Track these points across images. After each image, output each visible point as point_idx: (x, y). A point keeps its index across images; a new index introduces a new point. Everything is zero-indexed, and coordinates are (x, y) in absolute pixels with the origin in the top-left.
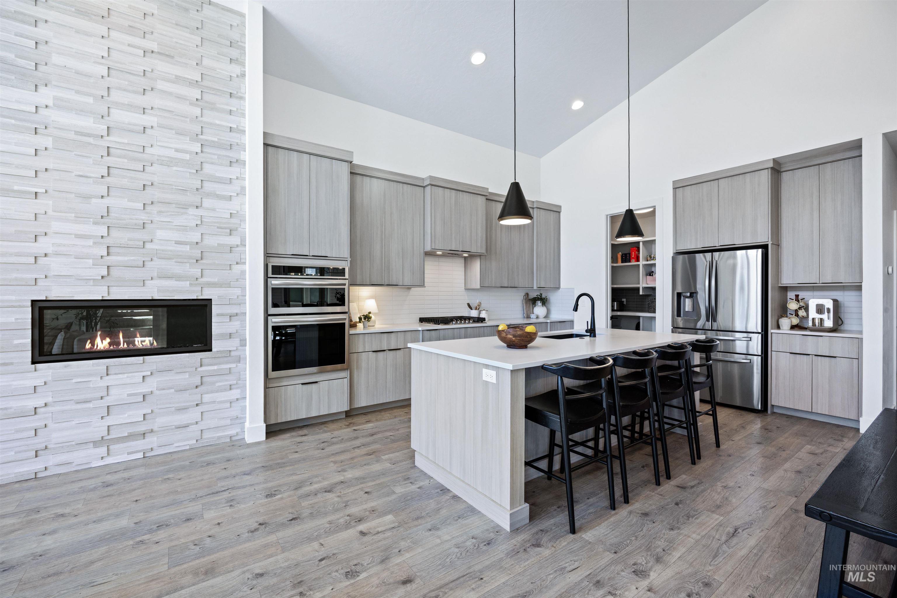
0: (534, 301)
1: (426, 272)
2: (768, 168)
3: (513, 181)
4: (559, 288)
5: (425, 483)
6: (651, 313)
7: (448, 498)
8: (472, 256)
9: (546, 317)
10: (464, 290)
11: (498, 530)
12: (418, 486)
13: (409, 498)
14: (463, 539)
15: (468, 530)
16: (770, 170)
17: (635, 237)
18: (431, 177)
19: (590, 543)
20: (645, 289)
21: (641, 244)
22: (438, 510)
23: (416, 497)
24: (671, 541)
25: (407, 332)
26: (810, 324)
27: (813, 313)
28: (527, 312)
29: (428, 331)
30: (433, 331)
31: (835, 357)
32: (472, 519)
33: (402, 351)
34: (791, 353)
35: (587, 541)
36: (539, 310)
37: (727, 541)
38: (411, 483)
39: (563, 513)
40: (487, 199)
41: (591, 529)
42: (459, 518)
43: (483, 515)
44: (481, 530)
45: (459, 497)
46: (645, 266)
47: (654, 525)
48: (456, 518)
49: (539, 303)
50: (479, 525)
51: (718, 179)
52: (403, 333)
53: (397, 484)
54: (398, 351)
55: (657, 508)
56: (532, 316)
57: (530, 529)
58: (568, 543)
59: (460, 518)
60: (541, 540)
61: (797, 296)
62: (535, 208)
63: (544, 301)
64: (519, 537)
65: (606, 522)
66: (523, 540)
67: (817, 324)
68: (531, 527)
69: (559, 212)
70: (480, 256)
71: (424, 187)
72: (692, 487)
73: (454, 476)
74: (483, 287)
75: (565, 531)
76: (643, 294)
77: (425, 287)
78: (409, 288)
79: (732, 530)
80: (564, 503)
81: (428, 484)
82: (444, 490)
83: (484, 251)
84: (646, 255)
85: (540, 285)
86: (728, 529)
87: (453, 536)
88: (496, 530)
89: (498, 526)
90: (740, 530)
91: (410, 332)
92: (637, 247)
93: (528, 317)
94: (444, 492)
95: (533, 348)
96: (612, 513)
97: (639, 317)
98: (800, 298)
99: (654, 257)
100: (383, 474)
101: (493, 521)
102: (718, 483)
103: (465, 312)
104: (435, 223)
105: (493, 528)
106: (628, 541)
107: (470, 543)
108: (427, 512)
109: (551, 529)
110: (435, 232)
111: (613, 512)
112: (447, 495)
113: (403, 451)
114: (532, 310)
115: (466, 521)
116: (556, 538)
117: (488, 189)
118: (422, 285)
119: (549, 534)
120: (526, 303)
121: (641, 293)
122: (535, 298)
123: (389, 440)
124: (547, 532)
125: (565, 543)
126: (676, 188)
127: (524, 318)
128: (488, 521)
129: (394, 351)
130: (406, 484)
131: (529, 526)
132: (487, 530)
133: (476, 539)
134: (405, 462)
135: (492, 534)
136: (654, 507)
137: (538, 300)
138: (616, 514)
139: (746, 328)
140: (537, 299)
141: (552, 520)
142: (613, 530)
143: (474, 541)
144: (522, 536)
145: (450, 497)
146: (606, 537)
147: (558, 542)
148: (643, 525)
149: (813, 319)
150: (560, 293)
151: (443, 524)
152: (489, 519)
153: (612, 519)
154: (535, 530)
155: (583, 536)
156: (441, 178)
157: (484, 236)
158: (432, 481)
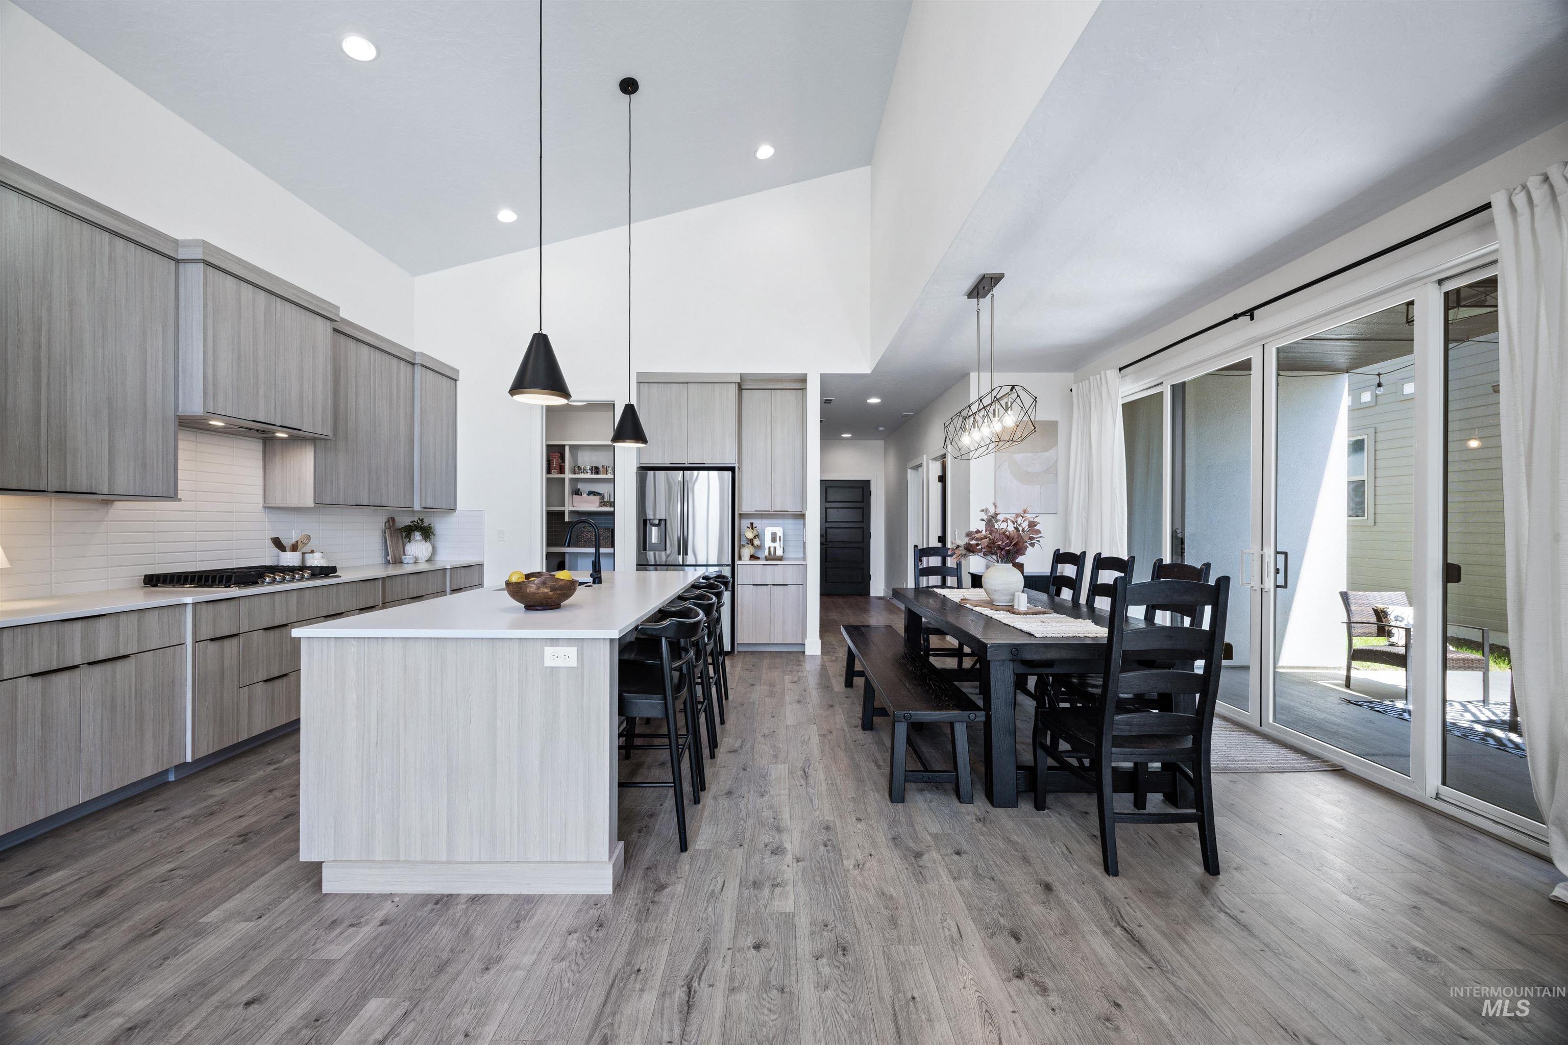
0: (408, 532)
1: (180, 466)
2: (735, 383)
3: (537, 331)
4: (454, 509)
5: (387, 908)
6: (581, 547)
7: (464, 906)
8: (298, 438)
9: (429, 560)
10: (262, 510)
11: (594, 901)
12: (376, 922)
13: (379, 950)
14: (557, 945)
15: (550, 929)
16: (737, 384)
17: (639, 443)
18: (205, 244)
19: (710, 851)
20: (571, 512)
21: (567, 448)
22: (467, 933)
23: (395, 942)
24: (771, 807)
25: (147, 611)
26: (767, 553)
27: (768, 543)
28: (393, 552)
29: (210, 605)
30: (224, 604)
31: (787, 585)
32: (540, 911)
33: (133, 659)
34: (754, 585)
35: (706, 850)
36: (417, 549)
37: (807, 784)
38: (352, 925)
39: (651, 835)
40: (335, 330)
41: (697, 836)
42: (518, 922)
43: (553, 897)
44: (571, 916)
45: (484, 895)
46: (571, 480)
47: (746, 799)
48: (513, 926)
49: (418, 536)
50: (560, 913)
51: (687, 383)
52: (135, 617)
53: (318, 946)
54: (119, 665)
55: (732, 781)
56: (406, 559)
57: (634, 875)
58: (691, 865)
59: (520, 921)
60: (659, 879)
61: (752, 524)
62: (418, 364)
63: (427, 533)
64: (631, 892)
65: (704, 820)
66: (638, 892)
67: (772, 553)
68: (631, 872)
69: (455, 380)
70: (314, 440)
71: (178, 261)
72: (741, 747)
73: (464, 862)
74: (321, 504)
75: (674, 853)
76: (570, 520)
77: (180, 500)
78: (107, 500)
79: (802, 772)
80: (641, 824)
81: (396, 909)
82: (443, 901)
83: (328, 432)
84: (572, 465)
85: (426, 504)
86: (799, 773)
87: (537, 950)
88: (593, 903)
89: (588, 896)
90: (807, 770)
91: (156, 612)
92: (560, 453)
93: (398, 561)
94: (446, 903)
95: (571, 606)
96: (700, 808)
97: (564, 554)
98: (754, 526)
99: (584, 469)
100: (254, 948)
101: (574, 896)
102: (757, 735)
103: (267, 557)
104: (214, 350)
105: (585, 903)
106: (741, 827)
107: (574, 943)
108: (448, 949)
109: (657, 860)
110: (215, 375)
111: (700, 806)
112: (457, 904)
113: (256, 884)
114: (401, 549)
115: (535, 919)
116: (672, 868)
117: (338, 308)
118: (173, 496)
119: (659, 867)
120: (391, 536)
121: (567, 519)
122: (409, 526)
123: (179, 881)
124: (656, 866)
125: (687, 867)
126: (640, 383)
127: (388, 562)
128: (568, 899)
129: (108, 667)
130: (341, 933)
131: (628, 872)
132: (580, 911)
133: (576, 931)
134: (287, 901)
135: (591, 912)
136: (730, 782)
137: (414, 531)
138: (704, 806)
139: (696, 561)
140: (414, 528)
141: (647, 851)
142: (717, 825)
143: (576, 935)
144: (632, 889)
145: (466, 903)
146: (718, 835)
147: (678, 870)
148: (737, 804)
149: (769, 548)
150: (453, 518)
151: (501, 947)
152: (567, 896)
153: (706, 814)
154: (640, 873)
155: (697, 847)
156: (232, 255)
157: (330, 402)
158: (396, 899)
